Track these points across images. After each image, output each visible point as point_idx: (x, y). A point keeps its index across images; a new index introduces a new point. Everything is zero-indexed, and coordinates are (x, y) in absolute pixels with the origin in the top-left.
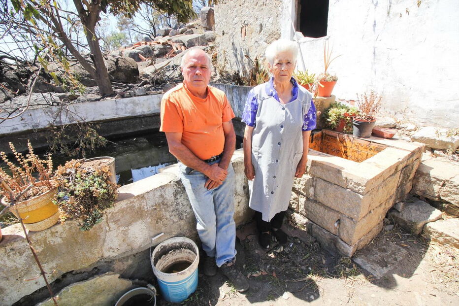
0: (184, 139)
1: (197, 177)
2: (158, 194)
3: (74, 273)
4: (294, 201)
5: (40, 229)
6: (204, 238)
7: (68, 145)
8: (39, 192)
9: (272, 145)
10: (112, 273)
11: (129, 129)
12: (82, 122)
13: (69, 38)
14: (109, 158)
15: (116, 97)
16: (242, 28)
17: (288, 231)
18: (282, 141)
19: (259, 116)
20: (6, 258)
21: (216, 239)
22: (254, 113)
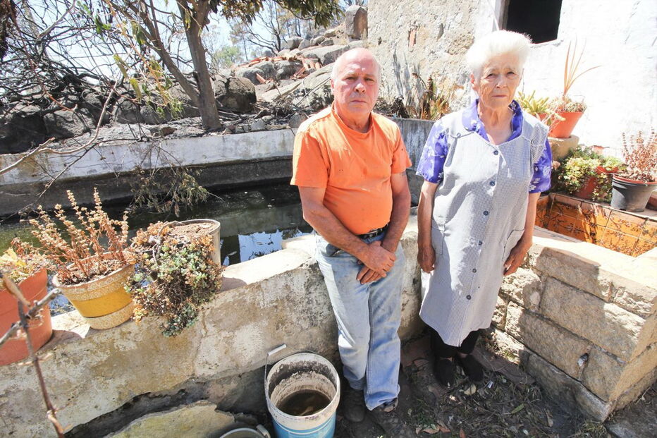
0: (327, 198)
1: (344, 262)
2: (282, 283)
3: (150, 395)
4: (497, 310)
5: (106, 326)
6: (348, 360)
7: (158, 196)
8: (108, 269)
9: (473, 215)
10: (206, 402)
11: (239, 178)
12: (178, 165)
13: (167, 51)
14: (212, 223)
15: (224, 132)
16: (410, 32)
17: (485, 360)
18: (491, 209)
19: (449, 165)
20: (54, 367)
21: (368, 363)
22: (441, 160)
